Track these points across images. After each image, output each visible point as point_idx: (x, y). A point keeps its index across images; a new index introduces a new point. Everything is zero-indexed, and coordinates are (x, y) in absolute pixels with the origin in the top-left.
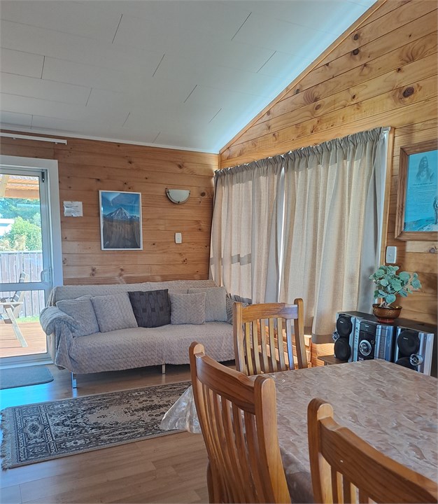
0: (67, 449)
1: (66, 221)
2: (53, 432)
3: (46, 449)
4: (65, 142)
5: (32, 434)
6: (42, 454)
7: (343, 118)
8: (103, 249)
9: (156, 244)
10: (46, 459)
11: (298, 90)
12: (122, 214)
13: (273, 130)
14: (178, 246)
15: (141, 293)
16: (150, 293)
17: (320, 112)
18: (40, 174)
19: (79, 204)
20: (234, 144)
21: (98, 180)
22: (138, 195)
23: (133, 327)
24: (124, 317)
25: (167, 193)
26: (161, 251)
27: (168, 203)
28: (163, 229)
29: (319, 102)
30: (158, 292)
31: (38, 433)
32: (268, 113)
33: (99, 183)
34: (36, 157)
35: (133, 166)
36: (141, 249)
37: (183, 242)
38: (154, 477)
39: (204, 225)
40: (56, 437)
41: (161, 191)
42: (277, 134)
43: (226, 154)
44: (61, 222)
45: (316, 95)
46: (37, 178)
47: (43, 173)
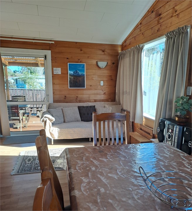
0: (37, 170)
1: (54, 76)
2: (36, 162)
3: (30, 169)
4: (53, 42)
5: (27, 162)
6: (27, 171)
7: (171, 23)
8: (69, 88)
9: (92, 86)
10: (28, 173)
11: (153, 11)
12: (77, 73)
13: (142, 32)
14: (101, 87)
15: (83, 107)
16: (87, 107)
17: (161, 21)
18: (44, 57)
19: (60, 69)
20: (128, 40)
21: (68, 58)
22: (84, 64)
23: (79, 121)
24: (75, 117)
25: (97, 63)
26: (94, 89)
27: (97, 68)
28: (95, 79)
29: (161, 16)
30: (91, 107)
31: (30, 162)
32: (141, 24)
33: (68, 59)
34: (42, 50)
35: (82, 52)
36: (85, 88)
37: (103, 85)
38: (66, 186)
39: (113, 78)
40: (36, 164)
41: (94, 62)
42: (143, 34)
43: (124, 44)
44: (52, 77)
45: (160, 12)
46: (43, 58)
47: (45, 56)
